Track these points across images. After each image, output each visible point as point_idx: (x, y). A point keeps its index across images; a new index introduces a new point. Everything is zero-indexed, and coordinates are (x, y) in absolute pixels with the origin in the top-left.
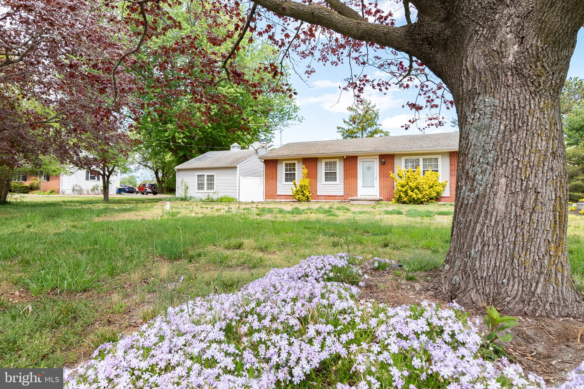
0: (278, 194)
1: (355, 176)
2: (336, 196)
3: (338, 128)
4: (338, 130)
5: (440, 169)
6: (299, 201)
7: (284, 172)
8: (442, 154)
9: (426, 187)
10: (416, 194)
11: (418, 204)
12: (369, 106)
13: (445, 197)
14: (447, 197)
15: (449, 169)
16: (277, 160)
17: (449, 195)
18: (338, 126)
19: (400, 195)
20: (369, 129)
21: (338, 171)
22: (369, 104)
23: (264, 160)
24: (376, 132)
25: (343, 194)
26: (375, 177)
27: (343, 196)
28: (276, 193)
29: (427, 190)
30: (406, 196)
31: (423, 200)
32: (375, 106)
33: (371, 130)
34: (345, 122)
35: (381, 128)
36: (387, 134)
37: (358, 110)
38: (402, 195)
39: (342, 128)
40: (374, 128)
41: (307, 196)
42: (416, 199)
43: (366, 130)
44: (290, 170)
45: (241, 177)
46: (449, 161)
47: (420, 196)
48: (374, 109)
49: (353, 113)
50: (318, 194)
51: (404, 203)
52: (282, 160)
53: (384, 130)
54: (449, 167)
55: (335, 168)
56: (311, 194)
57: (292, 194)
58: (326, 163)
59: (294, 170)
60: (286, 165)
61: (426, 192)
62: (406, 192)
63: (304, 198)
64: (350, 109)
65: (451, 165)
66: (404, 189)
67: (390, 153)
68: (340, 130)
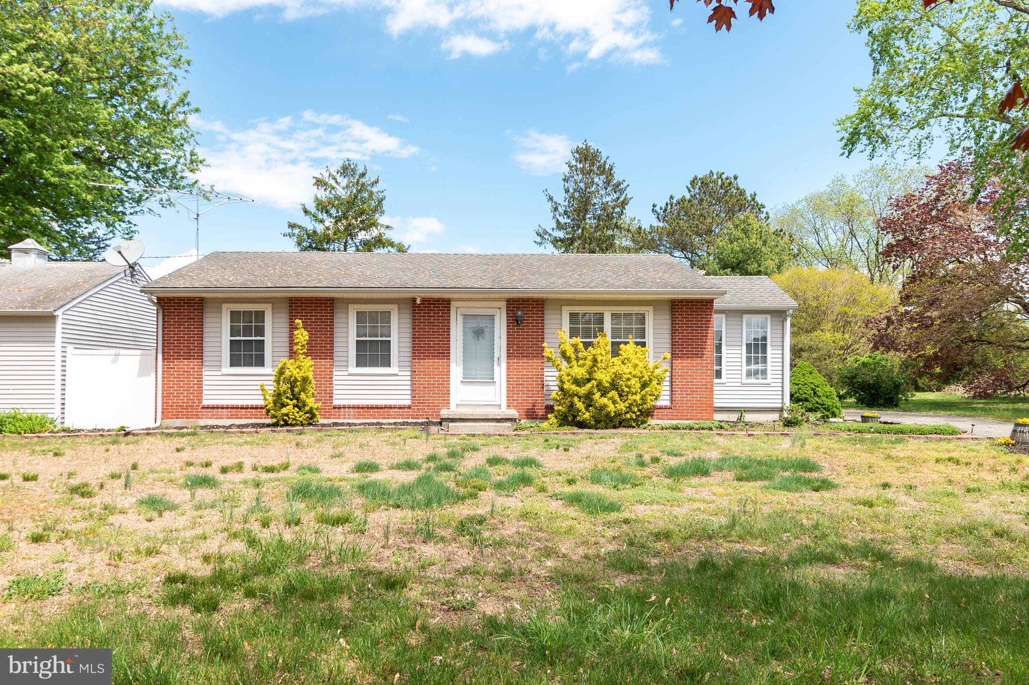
0: (205, 403)
1: (444, 353)
2: (390, 407)
3: (292, 226)
4: (290, 230)
5: (649, 339)
6: (286, 424)
7: (226, 338)
8: (655, 304)
9: (635, 384)
10: (614, 402)
11: (615, 427)
12: (363, 180)
13: (661, 408)
14: (666, 408)
15: (669, 341)
16: (202, 300)
17: (668, 403)
18: (292, 221)
19: (572, 405)
20: (362, 235)
21: (394, 339)
22: (363, 175)
23: (159, 299)
24: (379, 242)
25: (408, 403)
26: (496, 355)
27: (409, 407)
28: (200, 401)
29: (635, 394)
30: (587, 409)
31: (628, 416)
32: (376, 182)
33: (368, 237)
34: (306, 212)
35: (388, 235)
36: (401, 249)
37: (338, 187)
38: (580, 405)
39: (300, 227)
40: (375, 232)
41: (311, 411)
42: (613, 414)
43: (352, 236)
44: (247, 331)
45: (70, 349)
46: (669, 322)
47: (622, 406)
48: (374, 190)
49: (323, 194)
50: (336, 403)
51: (582, 425)
52: (220, 302)
53: (396, 241)
54: (669, 336)
55: (385, 331)
56: (320, 404)
57: (262, 403)
58: (361, 317)
59: (260, 331)
60: (234, 315)
61: (634, 397)
62: (588, 399)
63: (301, 416)
64: (319, 183)
65: (673, 332)
66: (583, 391)
67: (535, 296)
68: (296, 231)
